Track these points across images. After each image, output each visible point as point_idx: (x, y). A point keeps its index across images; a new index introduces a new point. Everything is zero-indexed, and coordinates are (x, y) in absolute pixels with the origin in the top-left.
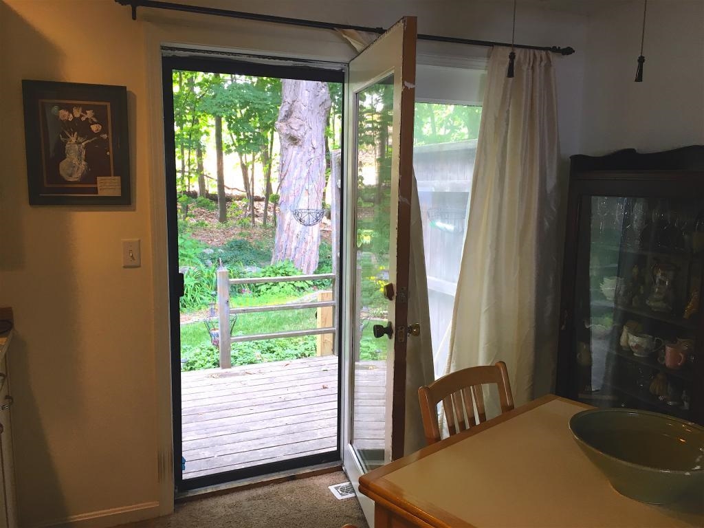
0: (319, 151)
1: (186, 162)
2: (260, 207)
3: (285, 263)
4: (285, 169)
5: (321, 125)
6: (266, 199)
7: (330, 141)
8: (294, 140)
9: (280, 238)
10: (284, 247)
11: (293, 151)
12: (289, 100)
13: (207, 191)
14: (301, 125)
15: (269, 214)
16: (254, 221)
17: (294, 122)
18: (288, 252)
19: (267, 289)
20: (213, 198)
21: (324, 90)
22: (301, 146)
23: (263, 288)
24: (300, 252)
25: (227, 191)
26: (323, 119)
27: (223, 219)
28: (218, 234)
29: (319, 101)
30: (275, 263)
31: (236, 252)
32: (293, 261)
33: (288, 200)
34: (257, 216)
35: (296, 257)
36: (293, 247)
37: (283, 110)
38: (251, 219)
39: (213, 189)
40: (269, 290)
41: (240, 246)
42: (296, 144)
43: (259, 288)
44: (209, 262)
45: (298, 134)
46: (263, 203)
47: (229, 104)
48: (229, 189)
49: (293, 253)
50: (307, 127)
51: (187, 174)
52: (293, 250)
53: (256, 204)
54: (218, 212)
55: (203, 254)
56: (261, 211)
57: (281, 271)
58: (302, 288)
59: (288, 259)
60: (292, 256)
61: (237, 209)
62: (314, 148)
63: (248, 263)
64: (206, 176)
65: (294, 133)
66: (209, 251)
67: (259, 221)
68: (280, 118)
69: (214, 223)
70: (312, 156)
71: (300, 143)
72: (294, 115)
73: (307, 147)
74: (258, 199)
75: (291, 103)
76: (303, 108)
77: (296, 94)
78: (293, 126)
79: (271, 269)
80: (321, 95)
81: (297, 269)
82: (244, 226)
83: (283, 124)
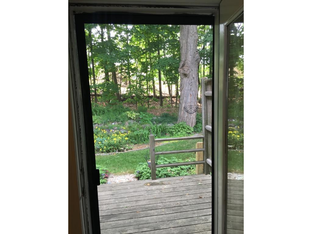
0: (195, 79)
1: (148, 86)
2: (174, 100)
3: (183, 123)
4: (182, 86)
5: (196, 69)
6: (176, 97)
7: (200, 74)
8: (185, 75)
9: (181, 113)
10: (182, 116)
11: (185, 79)
12: (183, 60)
13: (156, 95)
14: (188, 69)
15: (178, 102)
16: (172, 105)
17: (186, 68)
18: (184, 119)
19: (176, 133)
20: (158, 97)
21: (197, 55)
22: (188, 77)
23: (174, 133)
24: (188, 118)
25: (163, 95)
26: (197, 66)
27: (161, 105)
28: (159, 111)
29: (195, 59)
30: (179, 123)
31: (165, 118)
32: (186, 122)
33: (183, 98)
34: (174, 103)
35: (187, 120)
36: (186, 117)
37: (181, 64)
38: (171, 105)
39: (158, 95)
40: (177, 134)
41: (166, 116)
42: (186, 77)
43: (173, 133)
44: (155, 122)
45: (187, 73)
46: (175, 98)
47: (164, 66)
48: (164, 94)
49: (186, 119)
50: (190, 70)
51: (148, 90)
52: (186, 118)
53: (173, 99)
54: (159, 102)
55: (153, 119)
56: (175, 101)
57: (181, 126)
58: (190, 133)
59: (184, 121)
60: (186, 120)
61: (167, 101)
62: (193, 78)
63: (169, 123)
64: (156, 90)
65: (185, 72)
66: (155, 118)
67: (174, 105)
68: (180, 67)
69: (158, 107)
70: (193, 81)
71: (188, 76)
72: (185, 65)
73: (191, 77)
74: (174, 97)
75: (184, 61)
76: (189, 62)
77: (186, 58)
78: (185, 70)
79: (177, 125)
80: (196, 57)
81: (187, 125)
82: (169, 107)
83: (181, 69)
